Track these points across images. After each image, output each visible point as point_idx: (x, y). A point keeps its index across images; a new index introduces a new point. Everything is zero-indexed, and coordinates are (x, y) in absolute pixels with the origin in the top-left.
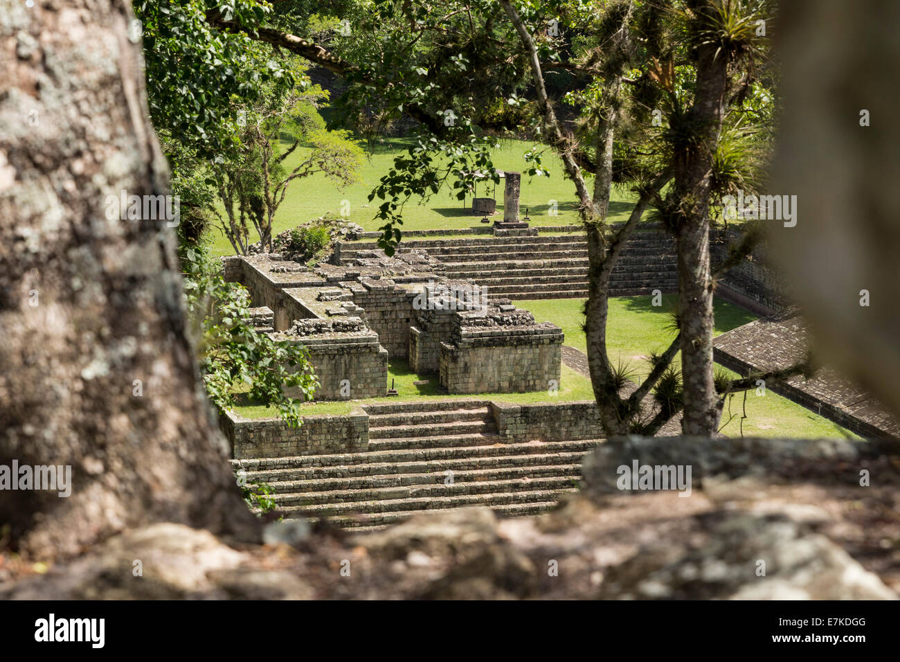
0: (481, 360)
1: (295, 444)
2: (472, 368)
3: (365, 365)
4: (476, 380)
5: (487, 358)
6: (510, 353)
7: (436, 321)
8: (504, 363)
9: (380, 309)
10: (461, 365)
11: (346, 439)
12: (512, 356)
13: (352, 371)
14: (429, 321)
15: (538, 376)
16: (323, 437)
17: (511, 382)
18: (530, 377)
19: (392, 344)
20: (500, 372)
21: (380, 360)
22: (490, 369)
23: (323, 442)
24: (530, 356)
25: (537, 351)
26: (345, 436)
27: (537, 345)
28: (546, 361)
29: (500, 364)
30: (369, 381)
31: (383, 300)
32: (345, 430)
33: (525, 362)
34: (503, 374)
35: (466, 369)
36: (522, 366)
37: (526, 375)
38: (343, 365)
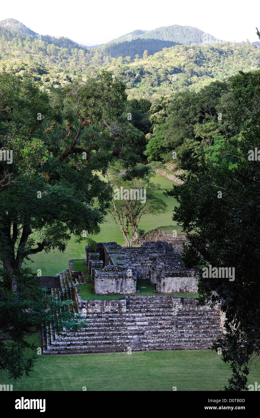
0: (169, 281)
1: (100, 309)
2: (166, 284)
3: (128, 282)
4: (168, 288)
5: (172, 281)
6: (180, 279)
7: (157, 267)
8: (178, 282)
9: (141, 262)
10: (162, 283)
11: (118, 308)
12: (180, 280)
13: (124, 284)
14: (155, 267)
15: (190, 287)
16: (110, 307)
17: (180, 290)
18: (187, 288)
19: (145, 274)
20: (176, 286)
21: (133, 280)
22: (173, 284)
23: (110, 309)
24: (187, 280)
25: (190, 279)
26: (117, 307)
27: (190, 277)
28: (193, 282)
29: (176, 283)
30: (130, 287)
31: (142, 259)
32: (117, 305)
33: (186, 283)
34: (177, 286)
35: (164, 284)
36: (185, 284)
37: (186, 287)
38: (120, 282)
